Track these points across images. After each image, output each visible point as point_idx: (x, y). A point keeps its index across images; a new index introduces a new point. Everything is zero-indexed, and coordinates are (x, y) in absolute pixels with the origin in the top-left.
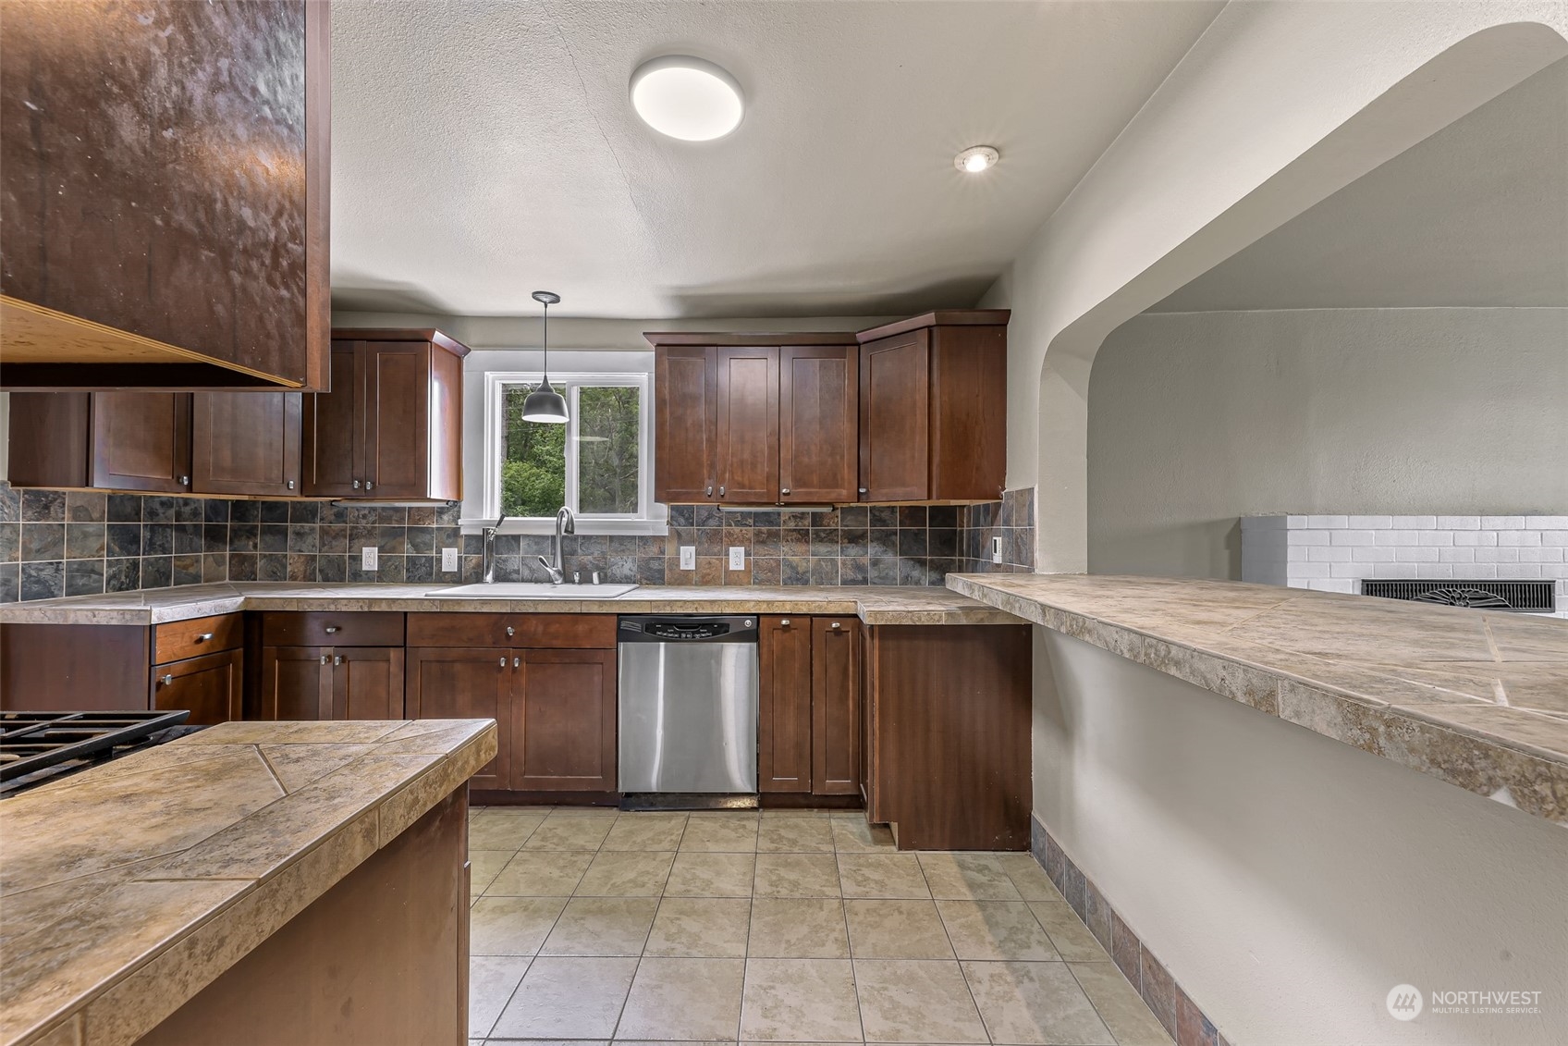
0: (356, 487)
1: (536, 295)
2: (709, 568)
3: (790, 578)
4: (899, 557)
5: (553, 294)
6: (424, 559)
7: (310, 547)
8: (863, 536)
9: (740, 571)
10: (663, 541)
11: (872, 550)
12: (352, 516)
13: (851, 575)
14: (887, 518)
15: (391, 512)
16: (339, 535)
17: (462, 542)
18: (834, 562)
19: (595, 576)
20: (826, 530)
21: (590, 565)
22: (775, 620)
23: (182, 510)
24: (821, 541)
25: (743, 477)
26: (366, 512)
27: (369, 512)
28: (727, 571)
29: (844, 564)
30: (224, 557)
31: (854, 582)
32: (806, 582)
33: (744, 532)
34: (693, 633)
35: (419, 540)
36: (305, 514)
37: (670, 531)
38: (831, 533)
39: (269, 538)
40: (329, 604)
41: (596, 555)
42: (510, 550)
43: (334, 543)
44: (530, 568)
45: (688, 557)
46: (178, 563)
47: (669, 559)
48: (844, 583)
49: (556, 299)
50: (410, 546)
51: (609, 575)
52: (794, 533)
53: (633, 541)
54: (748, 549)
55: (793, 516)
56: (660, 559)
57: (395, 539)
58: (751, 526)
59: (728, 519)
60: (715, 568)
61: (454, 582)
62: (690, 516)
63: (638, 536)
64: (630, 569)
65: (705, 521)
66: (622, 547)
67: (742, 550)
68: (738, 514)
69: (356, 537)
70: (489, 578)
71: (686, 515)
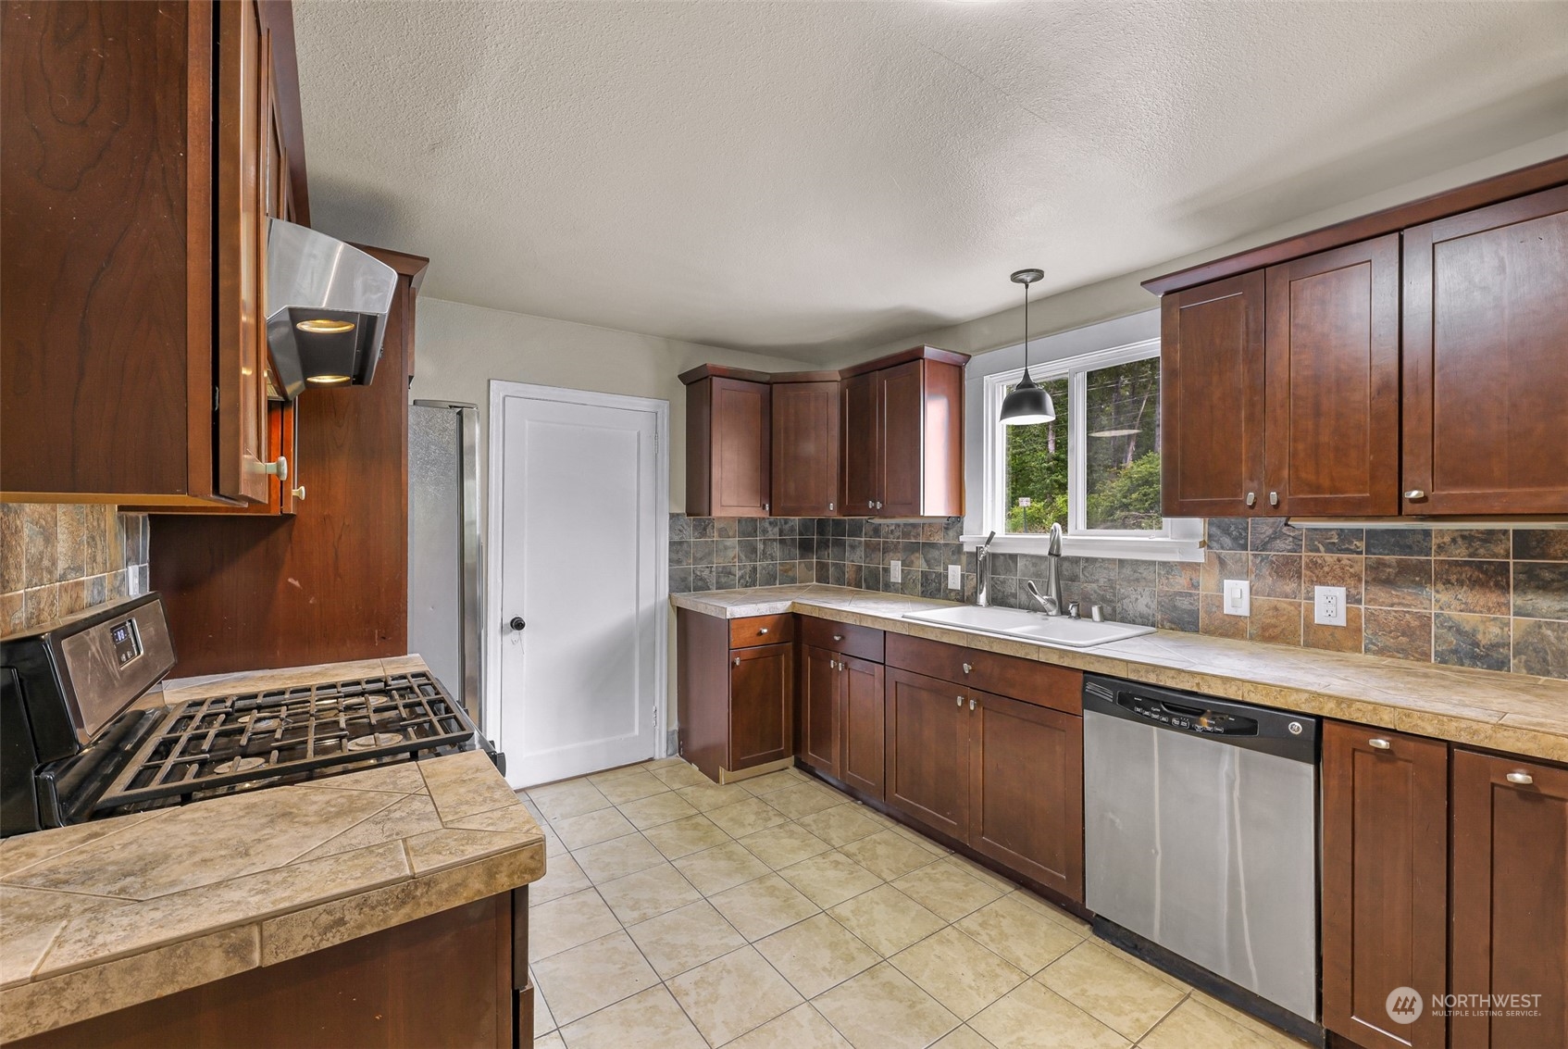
1: (1015, 277)
2: (1276, 616)
3: (1455, 652)
5: (1032, 270)
6: (934, 575)
7: (859, 559)
9: (1336, 627)
10: (1197, 570)
12: (884, 531)
15: (910, 528)
16: (876, 548)
17: (964, 558)
19: (1095, 610)
20: (1556, 566)
21: (1095, 595)
22: (1358, 734)
24: (1543, 587)
25: (1318, 474)
26: (893, 528)
27: (895, 528)
28: (1309, 624)
30: (812, 564)
32: (1499, 665)
33: (1345, 562)
34: (1192, 721)
35: (930, 556)
36: (852, 530)
37: (1208, 557)
39: (836, 550)
40: (836, 615)
41: (1102, 582)
42: (1008, 571)
43: (873, 555)
44: (1027, 594)
45: (1236, 596)
46: (781, 568)
47: (1206, 596)
49: (1039, 275)
50: (924, 561)
51: (1118, 610)
52: (1467, 568)
53: (1152, 568)
54: (1353, 591)
55: (1463, 537)
56: (1191, 595)
57: (913, 553)
58: (1361, 553)
59: (1311, 539)
60: (1285, 617)
61: (958, 600)
62: (1241, 534)
63: (1159, 562)
64: (1146, 606)
65: (1267, 542)
66: (1136, 575)
67: (1340, 592)
68: (1333, 532)
69: (887, 549)
70: (982, 598)
71: (1234, 533)
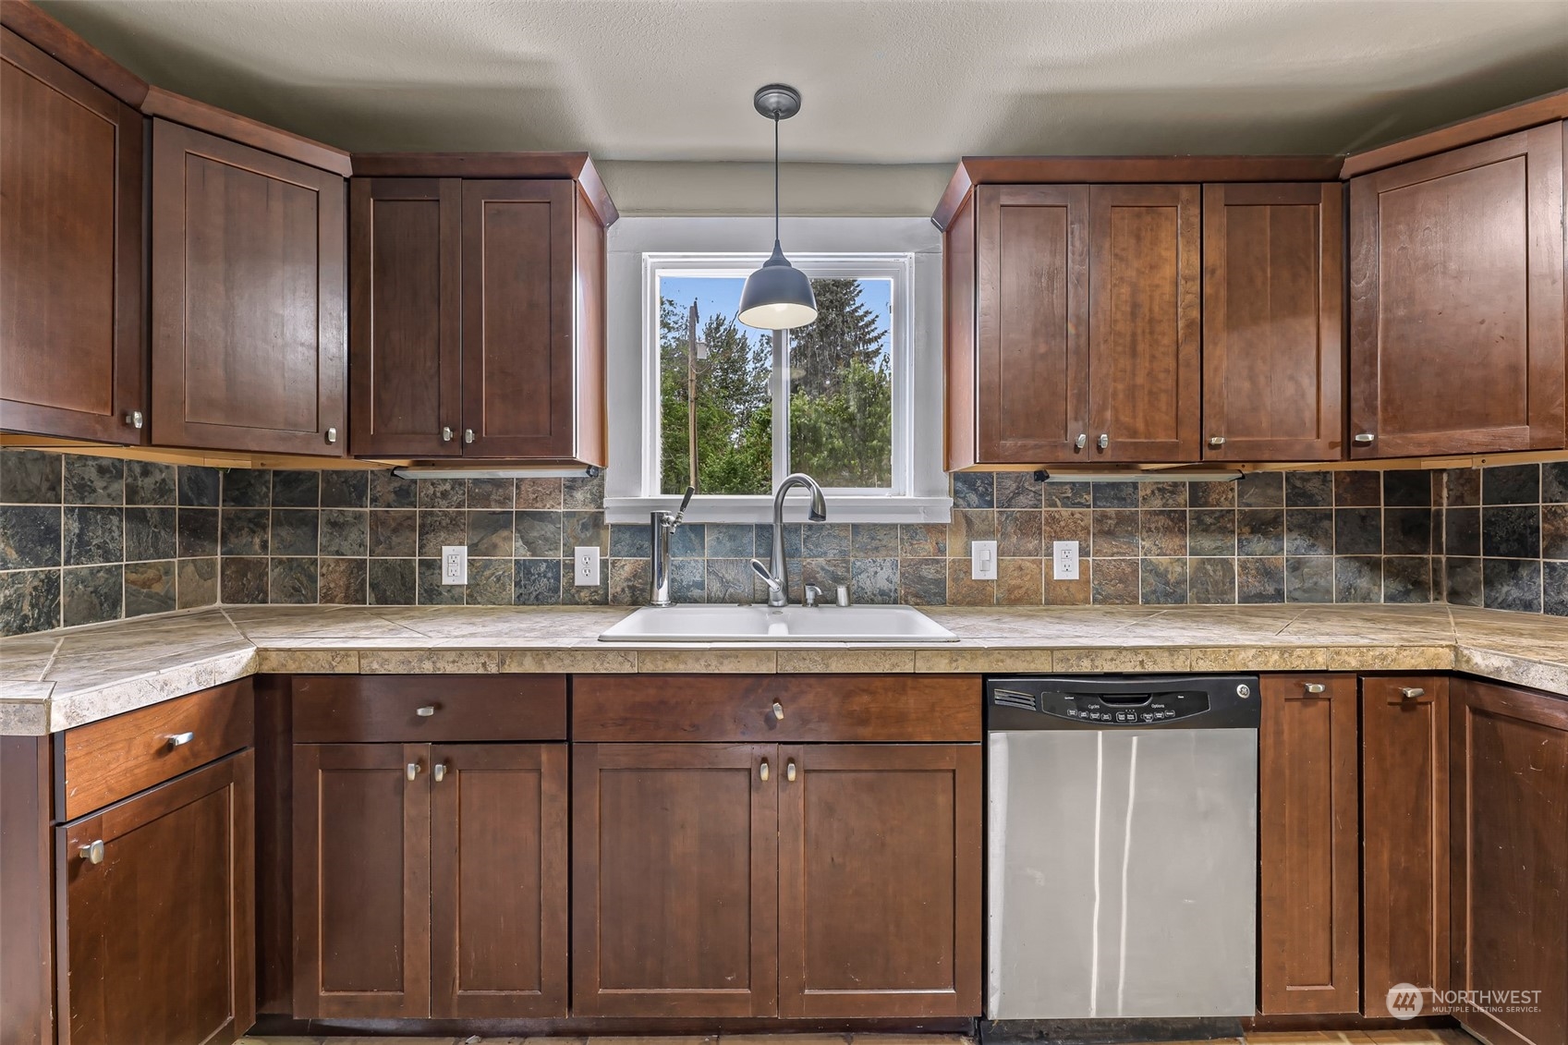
0: (447, 438)
2: (1021, 577)
3: (1154, 592)
4: (1334, 556)
6: (545, 565)
7: (356, 547)
8: (1275, 520)
9: (1071, 581)
10: (943, 532)
11: (1290, 545)
12: (424, 492)
13: (1255, 585)
14: (1316, 491)
15: (488, 488)
16: (404, 524)
17: (607, 536)
18: (1227, 565)
19: (842, 592)
20: (1213, 512)
21: (822, 573)
23: (140, 483)
24: (1206, 529)
25: (1134, 417)
26: (448, 487)
27: (453, 488)
28: (1050, 582)
29: (1243, 566)
30: (212, 564)
31: (1261, 597)
32: (1181, 599)
33: (1077, 516)
34: (1140, 711)
35: (536, 534)
36: (349, 489)
37: (954, 515)
38: (1222, 516)
39: (285, 532)
40: (421, 660)
41: (832, 557)
42: (691, 548)
43: (395, 540)
44: (721, 580)
45: (985, 559)
46: (133, 577)
47: (954, 561)
48: (1244, 599)
50: (520, 543)
51: (853, 589)
52: (1161, 517)
53: (893, 533)
54: (1084, 545)
55: (1159, 489)
56: (937, 562)
57: (495, 531)
58: (1089, 506)
59: (1050, 494)
60: (1029, 577)
61: (595, 603)
62: (987, 490)
63: (901, 525)
64: (887, 580)
65: (1012, 498)
66: (875, 543)
67: (1074, 545)
68: (1067, 487)
69: (431, 528)
70: (662, 594)
71: (980, 488)
